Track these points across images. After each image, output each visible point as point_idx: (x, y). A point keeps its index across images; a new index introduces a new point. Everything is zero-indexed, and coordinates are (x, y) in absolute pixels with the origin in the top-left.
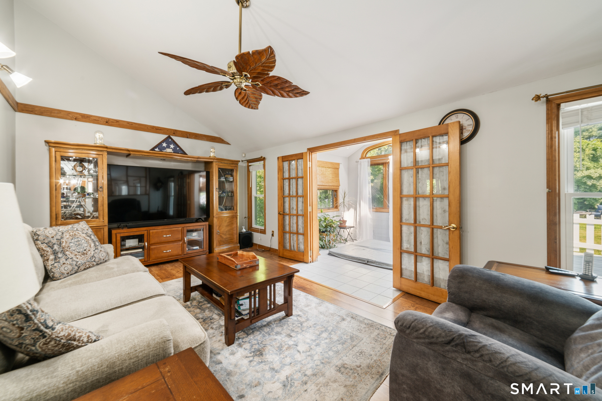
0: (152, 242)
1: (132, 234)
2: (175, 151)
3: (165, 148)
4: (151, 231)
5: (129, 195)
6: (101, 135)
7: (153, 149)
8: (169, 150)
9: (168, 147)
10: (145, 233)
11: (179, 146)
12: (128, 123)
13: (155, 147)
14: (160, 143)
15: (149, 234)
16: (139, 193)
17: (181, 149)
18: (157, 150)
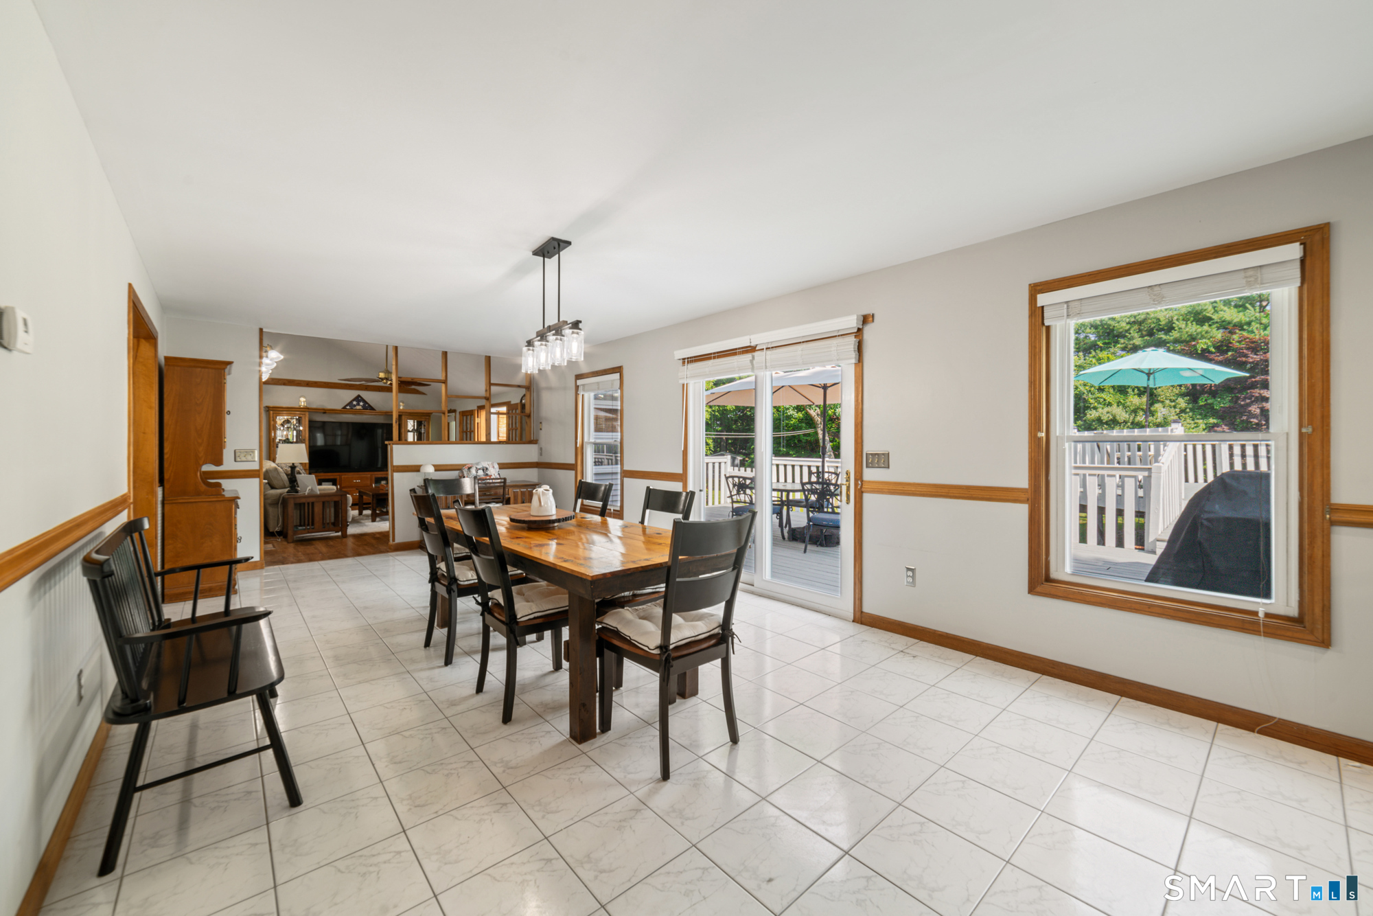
0: (343, 485)
1: (327, 477)
2: (364, 408)
3: (355, 406)
4: (343, 476)
5: (326, 445)
6: (304, 400)
7: (344, 408)
8: (358, 407)
9: (358, 404)
10: (338, 477)
11: (367, 403)
12: (325, 383)
13: (347, 405)
14: (351, 402)
15: (341, 479)
16: (339, 442)
17: (369, 405)
18: (348, 407)
